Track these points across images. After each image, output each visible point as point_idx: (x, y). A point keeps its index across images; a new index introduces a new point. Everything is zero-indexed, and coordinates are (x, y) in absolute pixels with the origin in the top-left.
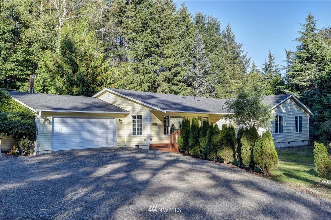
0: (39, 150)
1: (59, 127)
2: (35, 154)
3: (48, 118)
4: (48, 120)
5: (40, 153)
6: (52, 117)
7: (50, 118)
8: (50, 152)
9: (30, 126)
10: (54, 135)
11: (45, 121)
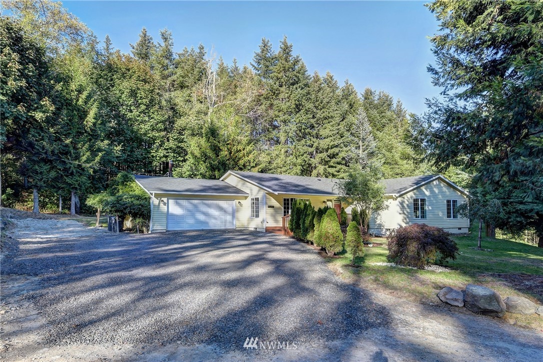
0: (154, 229)
1: (174, 208)
2: (150, 232)
3: (162, 199)
4: (162, 201)
5: (155, 231)
6: (166, 199)
7: (165, 200)
8: (165, 231)
10: (168, 215)
11: (159, 202)
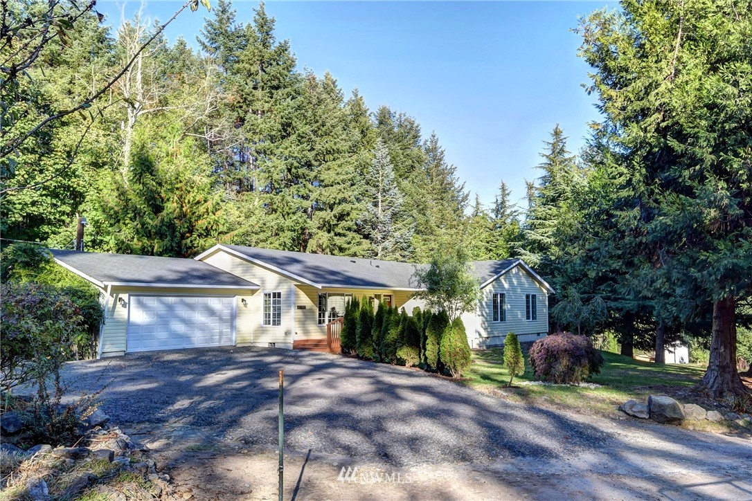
0: (105, 350)
1: (137, 313)
2: (98, 358)
3: (120, 296)
4: (120, 299)
5: (106, 355)
6: (127, 295)
7: (125, 296)
8: (123, 354)
9: (94, 309)
10: (128, 325)
11: (115, 301)
